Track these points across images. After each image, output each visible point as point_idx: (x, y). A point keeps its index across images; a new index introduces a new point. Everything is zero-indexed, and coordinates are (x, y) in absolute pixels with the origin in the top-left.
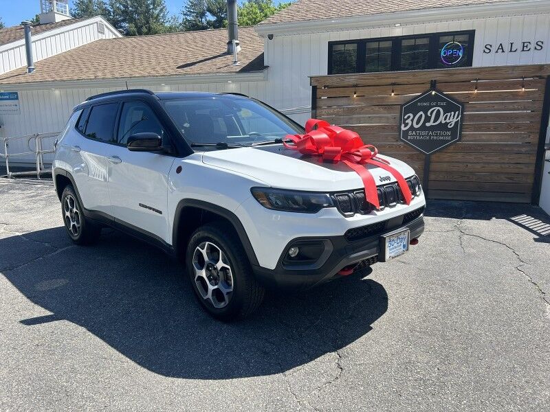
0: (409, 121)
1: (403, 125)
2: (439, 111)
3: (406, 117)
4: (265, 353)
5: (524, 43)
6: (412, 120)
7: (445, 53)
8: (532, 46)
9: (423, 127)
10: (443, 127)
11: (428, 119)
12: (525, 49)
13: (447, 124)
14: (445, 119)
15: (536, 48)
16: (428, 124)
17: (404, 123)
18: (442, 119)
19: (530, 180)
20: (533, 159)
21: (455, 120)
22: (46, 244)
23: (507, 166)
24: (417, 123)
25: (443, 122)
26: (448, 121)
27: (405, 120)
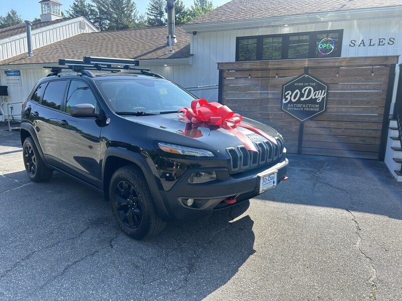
0: (288, 97)
1: (284, 99)
2: (310, 89)
3: (286, 94)
4: (137, 267)
5: (380, 39)
6: (291, 96)
7: (321, 46)
8: (386, 42)
9: (299, 101)
10: (313, 101)
11: (302, 95)
12: (381, 43)
13: (316, 99)
14: (315, 96)
15: (389, 43)
16: (302, 99)
17: (285, 98)
18: (312, 95)
19: (378, 142)
20: (380, 127)
21: (322, 96)
22: (16, 181)
23: (360, 131)
24: (294, 98)
25: (314, 98)
26: (317, 97)
27: (285, 96)
